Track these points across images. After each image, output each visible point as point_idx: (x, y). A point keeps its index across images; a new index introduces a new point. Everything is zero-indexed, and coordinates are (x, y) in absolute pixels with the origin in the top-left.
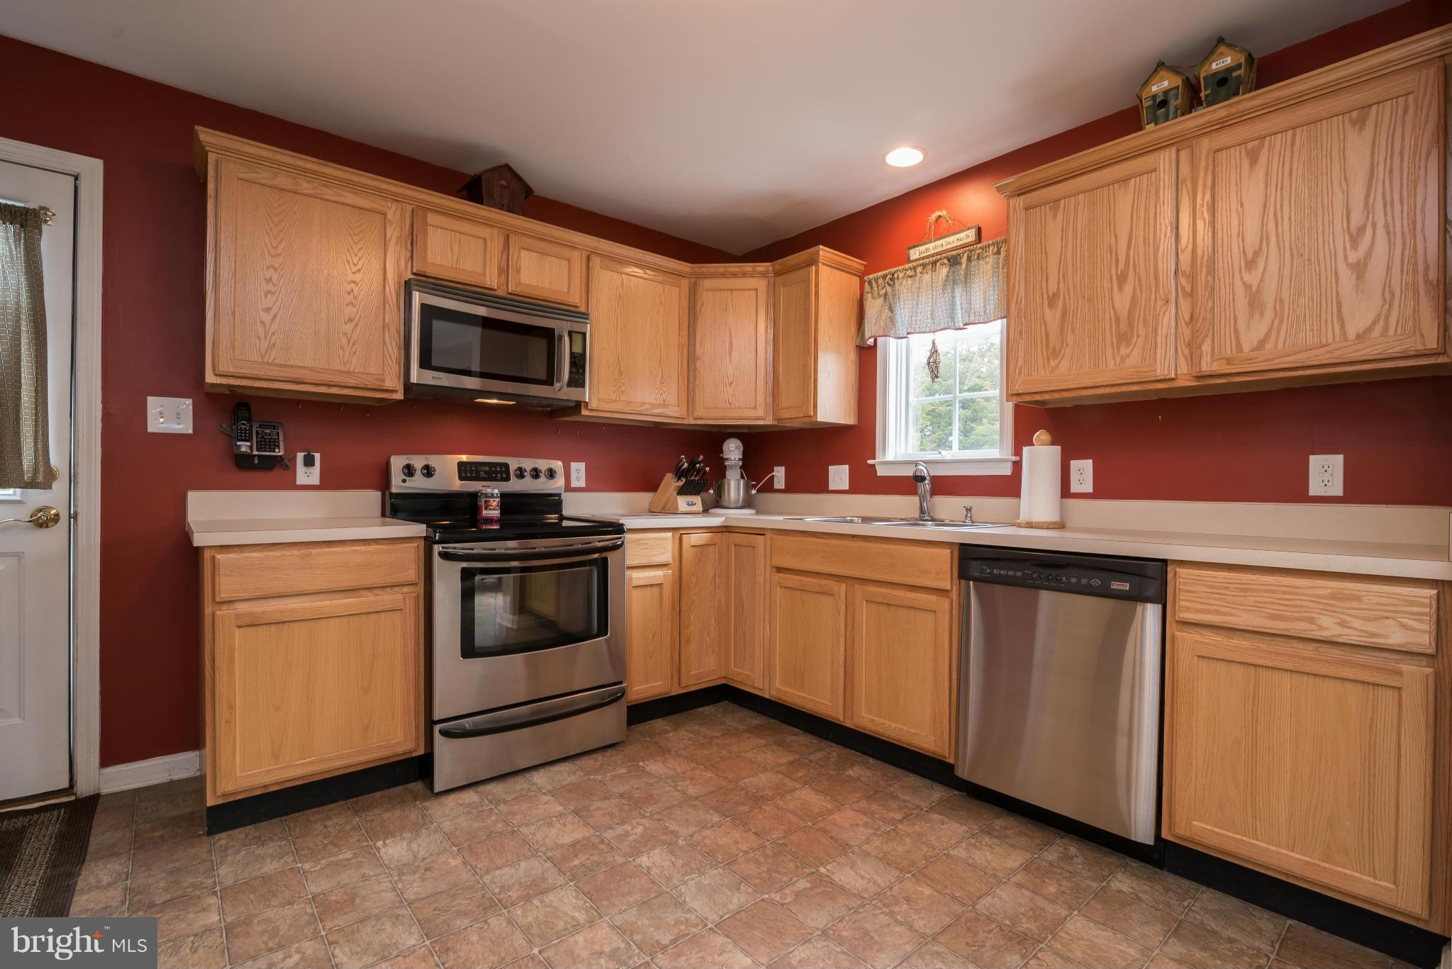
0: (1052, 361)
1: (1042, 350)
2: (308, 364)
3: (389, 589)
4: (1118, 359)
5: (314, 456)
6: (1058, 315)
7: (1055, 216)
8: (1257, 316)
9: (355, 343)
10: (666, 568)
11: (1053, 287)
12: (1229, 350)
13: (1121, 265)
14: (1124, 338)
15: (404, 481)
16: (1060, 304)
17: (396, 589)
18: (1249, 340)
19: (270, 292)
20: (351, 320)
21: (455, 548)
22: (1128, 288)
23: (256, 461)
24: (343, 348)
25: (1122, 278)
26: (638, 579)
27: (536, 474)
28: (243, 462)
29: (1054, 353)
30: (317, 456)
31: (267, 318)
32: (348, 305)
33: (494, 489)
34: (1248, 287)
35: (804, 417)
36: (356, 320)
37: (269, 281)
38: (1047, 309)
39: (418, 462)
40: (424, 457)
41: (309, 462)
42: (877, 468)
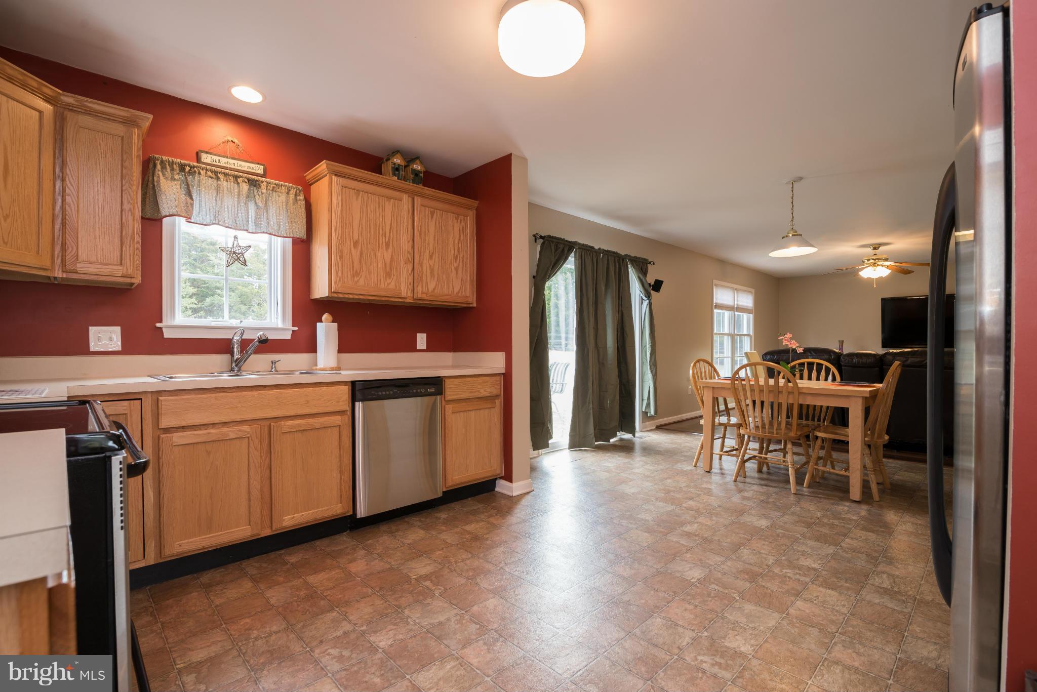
0: (355, 278)
1: (350, 269)
4: (386, 285)
6: (359, 253)
7: (357, 199)
8: (433, 279)
11: (356, 238)
12: (425, 290)
13: (387, 239)
14: (388, 275)
16: (360, 248)
18: (431, 286)
22: (390, 250)
25: (387, 245)
29: (356, 274)
34: (430, 266)
35: (121, 277)
38: (353, 249)
42: (164, 330)
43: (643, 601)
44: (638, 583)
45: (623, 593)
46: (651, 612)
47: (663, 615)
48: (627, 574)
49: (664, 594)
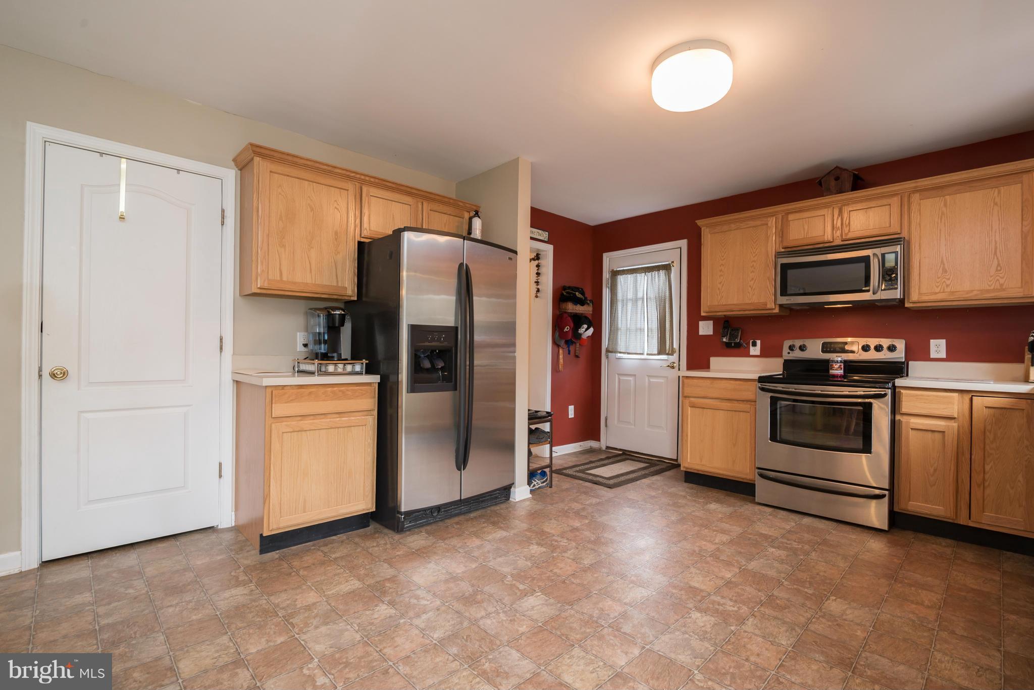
2: (735, 303)
3: (745, 402)
5: (756, 342)
9: (754, 289)
10: (953, 421)
15: (789, 353)
17: (749, 402)
19: (721, 275)
20: (753, 279)
21: (769, 386)
23: (733, 345)
24: (749, 292)
26: (913, 423)
27: (878, 348)
28: (728, 345)
30: (758, 342)
31: (720, 286)
32: (751, 272)
33: (838, 357)
36: (754, 279)
37: (721, 271)
39: (798, 343)
40: (792, 341)
41: (754, 344)
43: (595, 575)
44: (597, 592)
45: (612, 582)
46: (592, 568)
47: (582, 566)
48: (607, 602)
49: (575, 582)
